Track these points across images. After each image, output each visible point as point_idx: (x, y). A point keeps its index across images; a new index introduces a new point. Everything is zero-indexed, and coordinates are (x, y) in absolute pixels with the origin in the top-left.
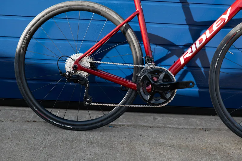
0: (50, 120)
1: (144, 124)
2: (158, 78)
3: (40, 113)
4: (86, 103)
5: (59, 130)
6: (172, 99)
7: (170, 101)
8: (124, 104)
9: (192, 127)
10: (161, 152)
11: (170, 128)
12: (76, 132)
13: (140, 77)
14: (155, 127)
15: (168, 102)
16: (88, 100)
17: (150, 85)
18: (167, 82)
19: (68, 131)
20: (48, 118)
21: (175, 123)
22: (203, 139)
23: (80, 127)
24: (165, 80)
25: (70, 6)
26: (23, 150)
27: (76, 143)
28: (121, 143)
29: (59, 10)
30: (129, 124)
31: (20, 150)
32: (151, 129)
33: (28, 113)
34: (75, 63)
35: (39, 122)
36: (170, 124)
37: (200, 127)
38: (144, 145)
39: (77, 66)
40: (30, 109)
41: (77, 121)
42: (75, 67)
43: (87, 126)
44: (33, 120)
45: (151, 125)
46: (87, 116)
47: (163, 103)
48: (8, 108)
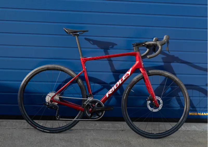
0: (37, 128)
1: (89, 128)
2: (95, 105)
3: (32, 124)
4: (57, 119)
5: (43, 133)
6: (102, 116)
7: (101, 117)
8: (77, 118)
9: (116, 129)
10: (96, 143)
11: (103, 130)
12: (52, 134)
13: (86, 104)
14: (95, 130)
15: (100, 117)
16: (58, 117)
17: (91, 109)
18: (99, 107)
19: (47, 133)
20: (36, 127)
21: (107, 127)
22: (120, 136)
23: (54, 131)
24: (98, 106)
25: (48, 67)
26: (26, 145)
27: (53, 140)
28: (76, 140)
29: (42, 69)
30: (80, 128)
31: (25, 145)
32: (93, 131)
33: (24, 123)
34: (51, 99)
35: (31, 128)
36: (103, 128)
37: (120, 129)
38: (88, 140)
39: (52, 100)
40: (25, 121)
41: (52, 128)
42: (51, 101)
43: (58, 131)
44: (27, 128)
45: (93, 129)
46: (57, 124)
47: (98, 118)
48: (11, 121)
